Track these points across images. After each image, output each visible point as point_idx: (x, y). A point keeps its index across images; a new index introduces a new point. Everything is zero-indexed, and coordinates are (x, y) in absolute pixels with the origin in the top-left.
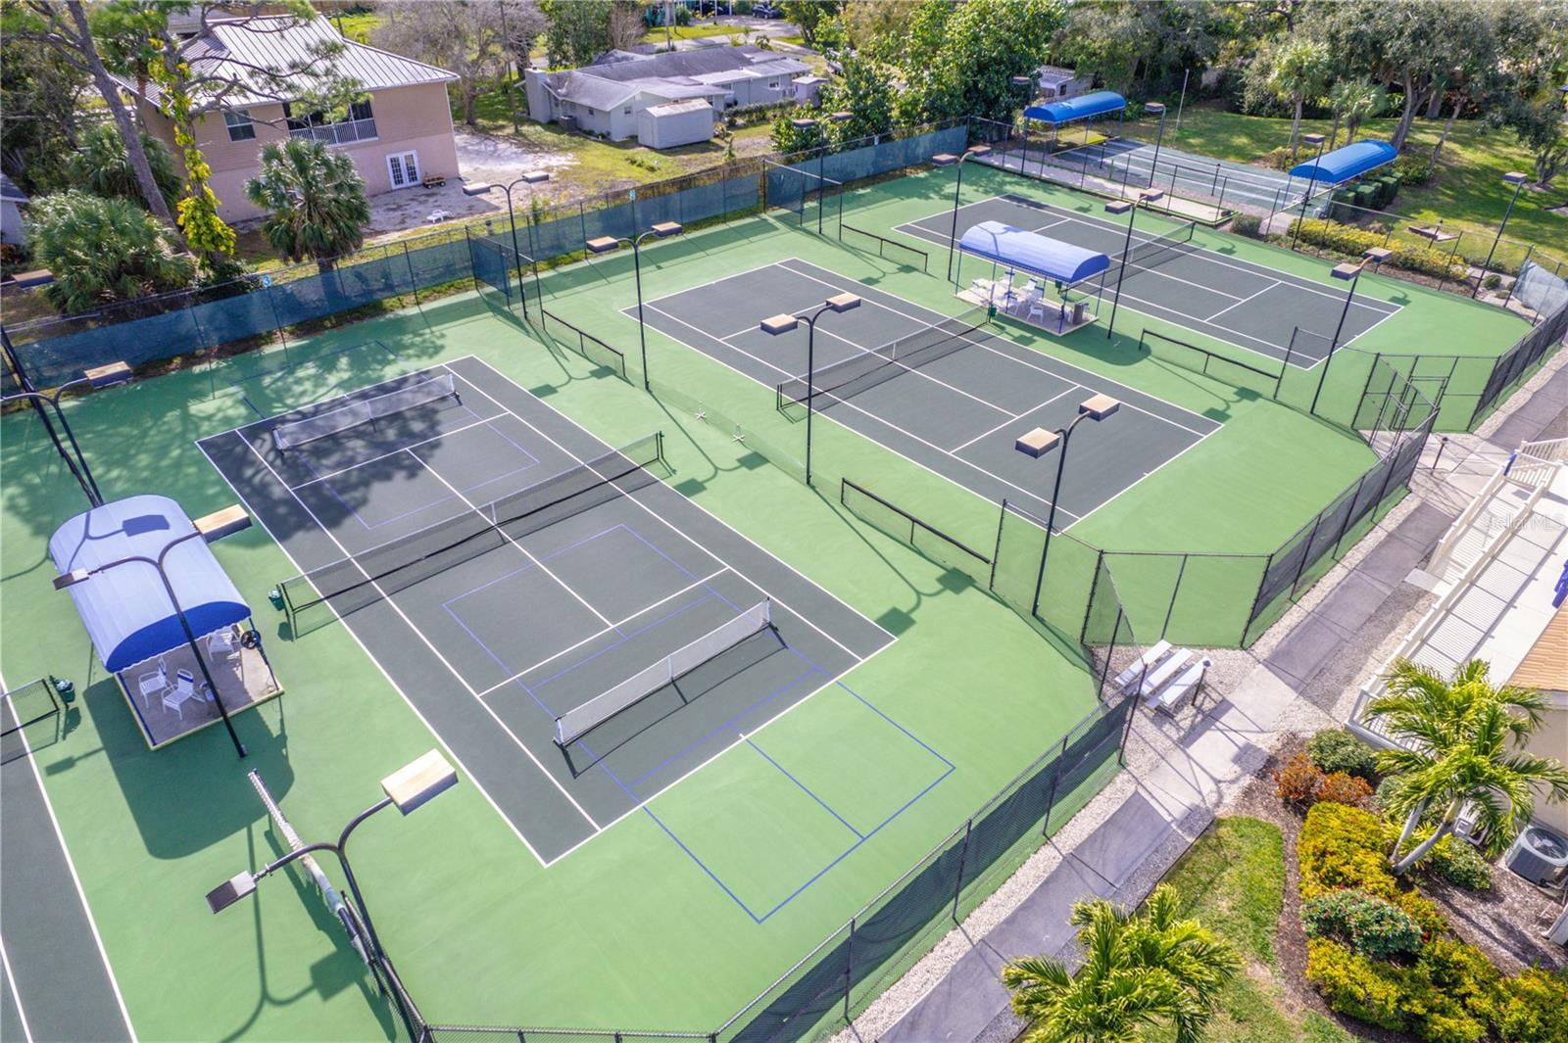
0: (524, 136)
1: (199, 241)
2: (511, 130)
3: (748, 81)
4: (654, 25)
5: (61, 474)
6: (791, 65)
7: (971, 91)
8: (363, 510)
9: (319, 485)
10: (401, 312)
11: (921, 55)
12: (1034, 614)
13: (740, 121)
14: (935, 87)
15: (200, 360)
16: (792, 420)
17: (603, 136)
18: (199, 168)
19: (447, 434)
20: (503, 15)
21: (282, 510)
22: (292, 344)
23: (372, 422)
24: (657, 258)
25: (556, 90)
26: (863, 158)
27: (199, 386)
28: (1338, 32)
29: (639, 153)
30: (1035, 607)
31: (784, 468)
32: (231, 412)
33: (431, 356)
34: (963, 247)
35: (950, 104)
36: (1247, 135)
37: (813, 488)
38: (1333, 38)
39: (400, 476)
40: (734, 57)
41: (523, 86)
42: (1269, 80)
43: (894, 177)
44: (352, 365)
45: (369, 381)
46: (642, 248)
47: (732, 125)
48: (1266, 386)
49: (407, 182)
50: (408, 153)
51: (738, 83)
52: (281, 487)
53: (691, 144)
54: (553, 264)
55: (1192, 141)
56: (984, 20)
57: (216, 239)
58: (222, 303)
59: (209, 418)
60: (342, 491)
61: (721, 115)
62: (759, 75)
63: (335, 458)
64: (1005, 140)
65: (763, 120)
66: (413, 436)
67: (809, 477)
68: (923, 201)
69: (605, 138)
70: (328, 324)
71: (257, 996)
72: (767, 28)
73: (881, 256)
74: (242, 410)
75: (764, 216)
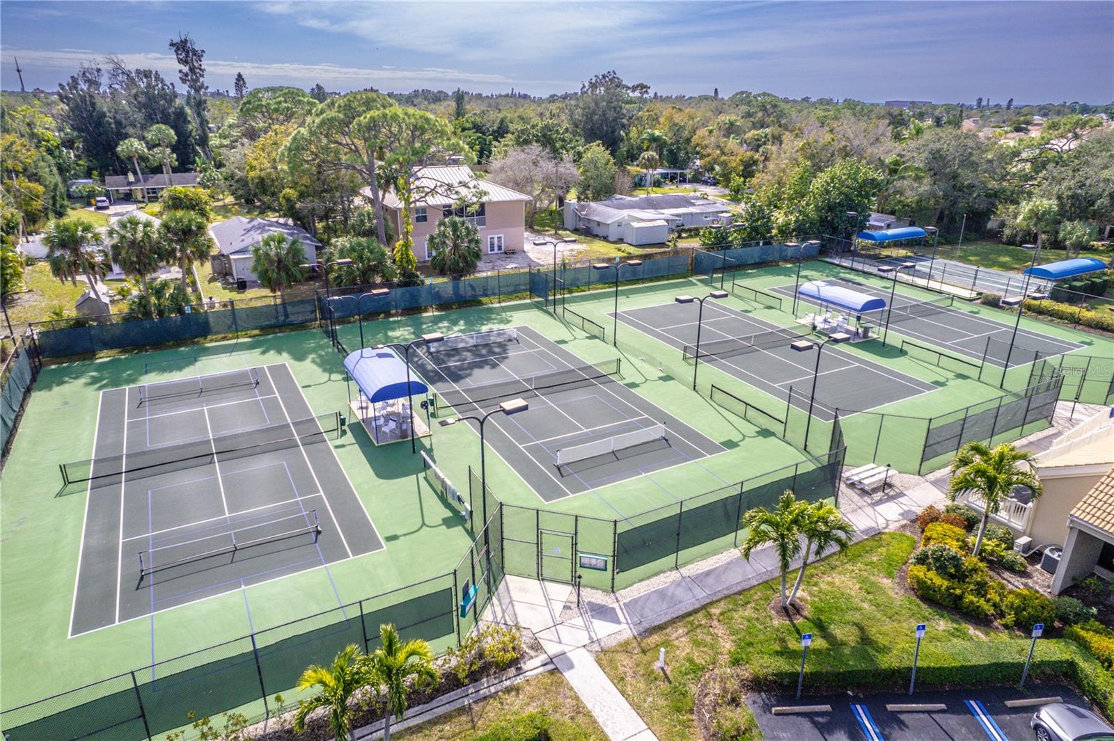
0: (560, 235)
1: (401, 262)
2: (553, 232)
3: (692, 214)
4: (640, 186)
5: (333, 352)
6: (719, 207)
7: (823, 221)
8: (470, 378)
9: (449, 367)
10: (491, 306)
11: (794, 199)
12: (805, 449)
13: (684, 235)
14: (801, 218)
15: (393, 316)
16: (690, 365)
17: (604, 238)
18: (409, 227)
19: (511, 354)
20: (557, 171)
21: (431, 374)
22: (436, 313)
23: (475, 346)
24: (627, 294)
25: (580, 212)
26: (754, 252)
27: (393, 326)
28: (1063, 194)
29: (623, 246)
30: (806, 446)
31: (682, 382)
32: (407, 337)
33: (505, 324)
34: (800, 293)
35: (810, 228)
36: (1010, 256)
37: (697, 392)
38: (1059, 198)
39: (487, 368)
40: (687, 202)
41: (562, 210)
42: (1018, 221)
43: (772, 266)
44: (466, 324)
45: (474, 331)
46: (619, 288)
47: (680, 237)
48: (974, 372)
49: (496, 251)
50: (499, 236)
51: (684, 215)
52: (431, 365)
53: (653, 244)
54: (570, 292)
55: (971, 258)
56: (832, 182)
57: (409, 261)
58: (409, 288)
59: (397, 338)
60: (460, 370)
61: (673, 230)
62: (699, 211)
63: (457, 358)
64: (848, 251)
65: (697, 235)
66: (494, 353)
67: (695, 386)
68: (787, 278)
69: (605, 239)
70: (454, 307)
71: (421, 523)
72: (709, 190)
73: (755, 301)
74: (413, 336)
75: (690, 279)
